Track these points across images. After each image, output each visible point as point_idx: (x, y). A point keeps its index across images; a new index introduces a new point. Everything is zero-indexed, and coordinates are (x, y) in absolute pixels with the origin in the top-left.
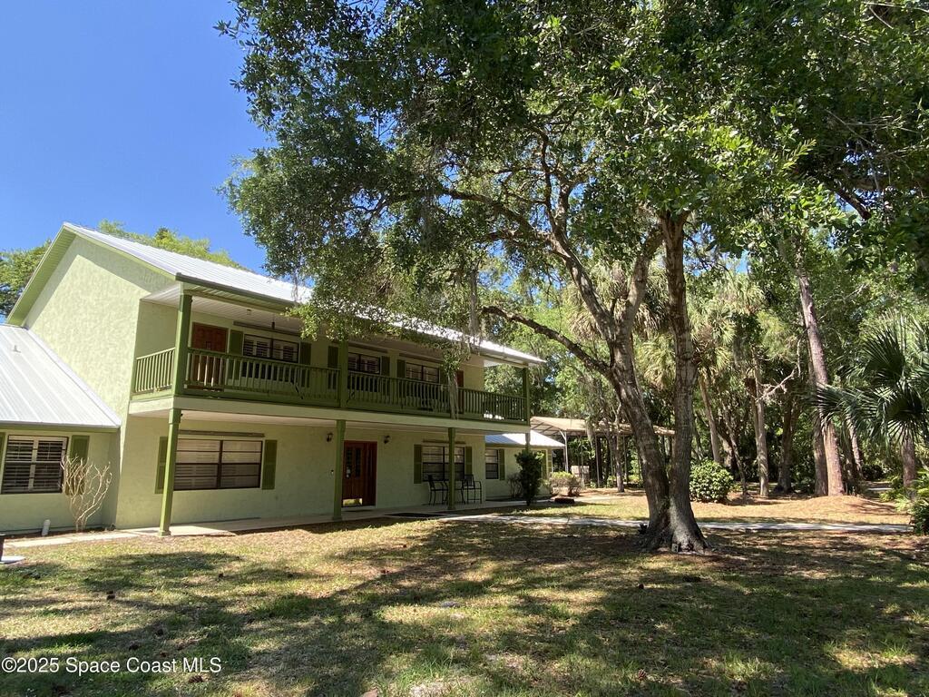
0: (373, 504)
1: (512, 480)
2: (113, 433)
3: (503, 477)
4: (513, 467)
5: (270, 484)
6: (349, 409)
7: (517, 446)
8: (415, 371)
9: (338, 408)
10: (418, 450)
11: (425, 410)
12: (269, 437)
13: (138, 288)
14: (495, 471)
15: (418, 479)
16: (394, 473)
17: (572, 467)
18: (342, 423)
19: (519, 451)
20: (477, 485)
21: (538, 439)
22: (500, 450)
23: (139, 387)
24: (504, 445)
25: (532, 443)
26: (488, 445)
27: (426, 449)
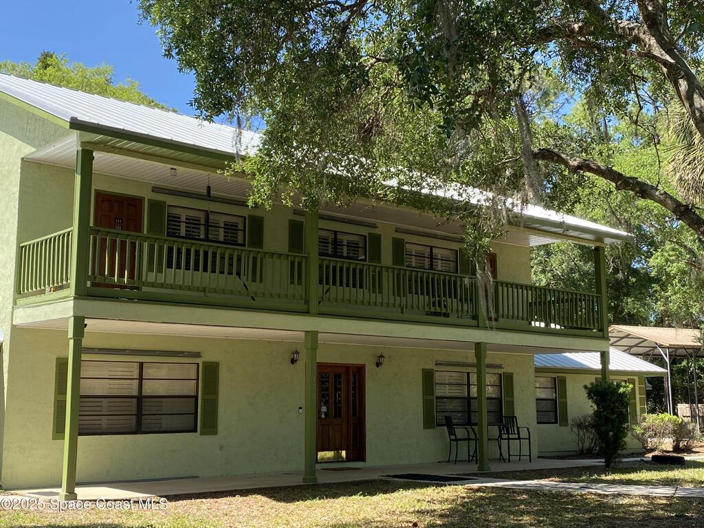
0: (362, 459)
1: (580, 426)
3: (564, 421)
4: (581, 405)
5: (211, 427)
6: (322, 314)
7: (588, 371)
8: (420, 256)
9: (307, 312)
10: (428, 376)
11: (438, 315)
12: (208, 358)
13: (18, 143)
14: (552, 411)
15: (429, 422)
17: (679, 406)
18: (312, 336)
19: (590, 380)
20: (524, 434)
21: (621, 361)
22: (559, 379)
23: (25, 286)
24: (565, 371)
25: (612, 367)
26: (539, 370)
27: (441, 376)
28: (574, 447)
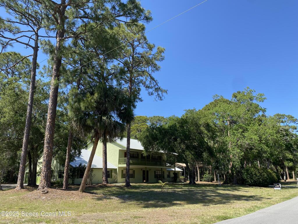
0: (148, 181)
1: (172, 178)
2: (116, 170)
3: (170, 178)
4: (172, 175)
5: (134, 178)
6: (147, 165)
7: (173, 171)
9: (145, 165)
10: (155, 172)
11: (156, 164)
12: (134, 170)
13: (118, 148)
14: (169, 176)
15: (155, 177)
16: (151, 175)
18: (146, 168)
20: (166, 179)
23: (120, 162)
24: (170, 171)
25: (176, 170)
26: (167, 171)
27: (156, 172)
28: (171, 181)
